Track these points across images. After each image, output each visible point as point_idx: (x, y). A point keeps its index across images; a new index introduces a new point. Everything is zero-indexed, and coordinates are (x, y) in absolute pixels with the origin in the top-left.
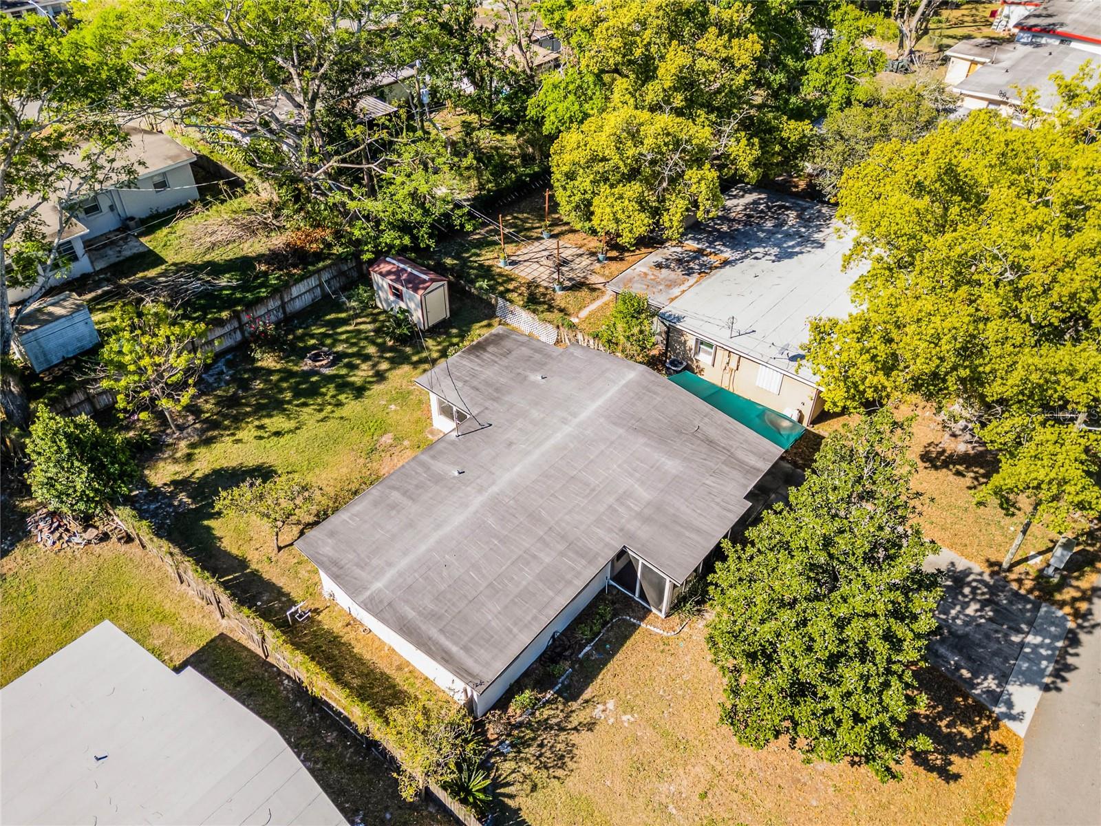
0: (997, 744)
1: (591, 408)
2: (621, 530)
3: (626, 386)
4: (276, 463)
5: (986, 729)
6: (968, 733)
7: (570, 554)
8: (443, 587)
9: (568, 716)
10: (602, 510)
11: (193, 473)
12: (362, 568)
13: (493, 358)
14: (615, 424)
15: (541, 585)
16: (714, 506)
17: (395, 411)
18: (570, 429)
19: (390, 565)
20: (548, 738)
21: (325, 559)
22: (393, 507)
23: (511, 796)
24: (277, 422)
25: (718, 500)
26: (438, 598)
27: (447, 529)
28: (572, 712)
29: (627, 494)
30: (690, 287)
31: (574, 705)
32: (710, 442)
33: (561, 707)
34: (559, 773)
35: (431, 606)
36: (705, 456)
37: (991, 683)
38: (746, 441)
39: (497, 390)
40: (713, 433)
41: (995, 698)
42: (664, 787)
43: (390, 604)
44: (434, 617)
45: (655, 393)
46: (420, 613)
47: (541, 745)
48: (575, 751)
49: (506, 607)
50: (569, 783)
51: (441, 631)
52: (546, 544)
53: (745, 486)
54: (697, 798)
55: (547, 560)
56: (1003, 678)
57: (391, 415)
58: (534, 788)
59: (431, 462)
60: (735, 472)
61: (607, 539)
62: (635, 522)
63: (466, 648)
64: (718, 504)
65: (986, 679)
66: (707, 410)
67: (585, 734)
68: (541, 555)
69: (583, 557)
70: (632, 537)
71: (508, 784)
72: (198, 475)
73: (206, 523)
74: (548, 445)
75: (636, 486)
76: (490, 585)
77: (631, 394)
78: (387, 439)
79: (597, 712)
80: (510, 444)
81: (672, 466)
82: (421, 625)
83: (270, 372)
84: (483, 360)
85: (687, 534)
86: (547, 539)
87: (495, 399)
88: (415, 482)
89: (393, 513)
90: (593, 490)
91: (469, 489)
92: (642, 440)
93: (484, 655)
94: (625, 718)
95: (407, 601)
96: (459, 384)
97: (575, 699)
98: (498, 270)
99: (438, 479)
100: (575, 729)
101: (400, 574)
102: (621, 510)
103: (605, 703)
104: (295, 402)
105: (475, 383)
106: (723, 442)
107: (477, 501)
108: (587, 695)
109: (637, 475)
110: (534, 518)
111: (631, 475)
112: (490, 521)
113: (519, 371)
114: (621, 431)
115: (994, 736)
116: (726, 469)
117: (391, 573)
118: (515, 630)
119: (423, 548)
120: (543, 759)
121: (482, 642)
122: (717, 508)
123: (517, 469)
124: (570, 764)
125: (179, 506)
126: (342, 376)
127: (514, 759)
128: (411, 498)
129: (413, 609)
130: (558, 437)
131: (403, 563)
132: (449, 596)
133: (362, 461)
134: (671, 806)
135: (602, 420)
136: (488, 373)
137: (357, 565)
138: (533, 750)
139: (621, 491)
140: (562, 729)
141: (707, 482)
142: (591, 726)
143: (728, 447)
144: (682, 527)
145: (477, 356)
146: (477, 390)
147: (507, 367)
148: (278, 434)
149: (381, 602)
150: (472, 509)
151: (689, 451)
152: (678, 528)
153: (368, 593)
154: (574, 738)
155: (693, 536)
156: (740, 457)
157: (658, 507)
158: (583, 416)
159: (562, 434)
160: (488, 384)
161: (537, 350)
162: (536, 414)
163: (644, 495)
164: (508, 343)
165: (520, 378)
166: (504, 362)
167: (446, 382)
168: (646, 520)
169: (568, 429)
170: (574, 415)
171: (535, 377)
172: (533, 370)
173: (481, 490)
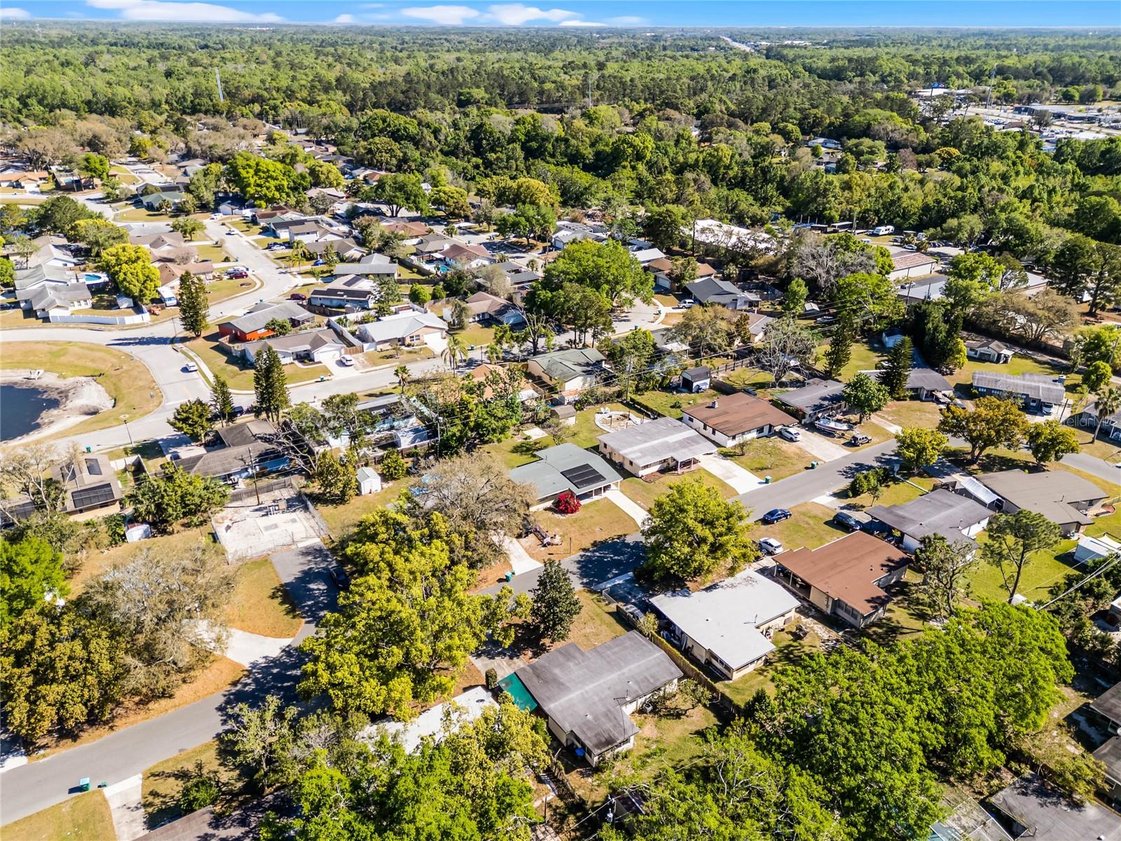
1: (575, 695)
3: (556, 702)
8: (640, 651)
13: (604, 734)
14: (569, 688)
22: (653, 677)
27: (636, 665)
32: (538, 676)
39: (607, 715)
40: (535, 680)
45: (547, 697)
62: (578, 657)
64: (549, 658)
66: (531, 688)
74: (596, 684)
75: (572, 667)
77: (556, 698)
80: (610, 689)
81: (557, 671)
87: (609, 711)
91: (627, 675)
92: (562, 680)
99: (637, 682)
102: (581, 661)
105: (615, 721)
107: (625, 670)
110: (609, 663)
111: (572, 670)
112: (623, 664)
113: (595, 723)
114: (568, 685)
116: (539, 668)
117: (654, 656)
119: (644, 661)
123: (610, 678)
129: (649, 648)
130: (591, 686)
131: (651, 658)
135: (573, 690)
139: (578, 666)
141: (548, 665)
143: (533, 674)
144: (564, 654)
146: (614, 718)
147: (600, 727)
150: (628, 669)
153: (661, 653)
157: (568, 660)
158: (578, 692)
159: (590, 687)
160: (610, 720)
161: (584, 732)
162: (596, 699)
163: (571, 664)
164: (595, 741)
165: (596, 718)
166: (599, 730)
167: (626, 726)
168: (574, 657)
169: (586, 688)
170: (582, 694)
171: (590, 717)
172: (589, 721)
173: (623, 674)
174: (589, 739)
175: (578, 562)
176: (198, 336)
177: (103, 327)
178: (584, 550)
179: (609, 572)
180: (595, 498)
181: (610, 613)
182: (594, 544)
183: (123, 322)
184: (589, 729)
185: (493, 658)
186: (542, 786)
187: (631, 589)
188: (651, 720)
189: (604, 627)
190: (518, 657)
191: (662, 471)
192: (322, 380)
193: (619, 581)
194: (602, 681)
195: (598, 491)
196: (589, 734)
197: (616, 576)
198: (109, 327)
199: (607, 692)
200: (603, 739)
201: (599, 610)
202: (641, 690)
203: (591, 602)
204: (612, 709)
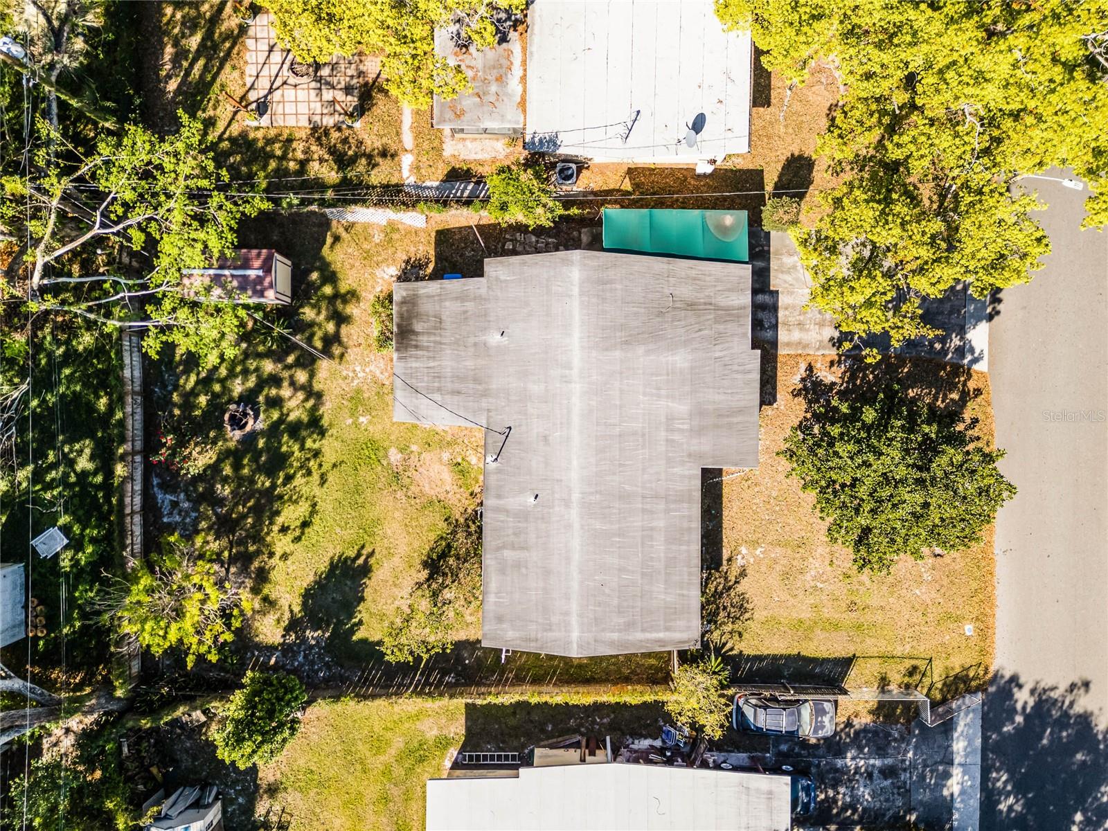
0: (975, 390)
1: (575, 347)
2: (690, 455)
3: (581, 294)
4: (339, 550)
5: (965, 384)
6: (955, 396)
7: (672, 506)
8: (615, 602)
9: (726, 579)
10: (663, 448)
11: (291, 611)
12: (550, 630)
13: (432, 338)
14: (607, 350)
15: (674, 547)
16: (736, 376)
17: (370, 422)
18: (578, 386)
19: (567, 614)
20: (725, 601)
21: (518, 642)
22: (518, 565)
23: (732, 649)
24: (290, 514)
25: (735, 367)
26: (620, 611)
27: (576, 557)
28: (726, 573)
29: (670, 419)
30: (524, 63)
31: (724, 568)
32: (691, 306)
33: (717, 575)
34: (747, 616)
35: (621, 621)
36: (697, 327)
37: (956, 341)
38: (717, 280)
39: (476, 380)
40: (686, 292)
41: (960, 351)
42: (808, 577)
43: (595, 641)
44: (630, 626)
45: (611, 282)
46: (620, 631)
47: (725, 608)
48: (747, 596)
49: (666, 581)
50: (756, 616)
51: (643, 630)
52: (652, 512)
53: (745, 334)
54: (829, 568)
55: (661, 524)
56: (962, 331)
57: (370, 428)
58: (740, 635)
59: (502, 502)
60: (729, 326)
61: (687, 473)
62: (695, 441)
63: (667, 629)
64: (737, 372)
65: (951, 340)
66: (666, 266)
67: (744, 582)
68: (654, 524)
69: (683, 502)
70: (701, 456)
71: (724, 644)
72: (296, 609)
73: (354, 638)
74: (576, 419)
75: (670, 404)
76: (643, 574)
77: (594, 300)
78: (395, 456)
79: (740, 561)
80: (545, 438)
81: (680, 359)
82: (627, 637)
83: (215, 468)
84: (427, 349)
85: (735, 420)
86: (648, 507)
87: (485, 394)
88: (510, 531)
89: (524, 570)
90: (643, 435)
91: (557, 509)
92: (641, 350)
93: (681, 623)
94: (758, 552)
95: (603, 630)
96: (437, 397)
97: (720, 564)
98: (260, 134)
99: (523, 515)
100: (736, 582)
101: (581, 616)
102: (676, 437)
103: (740, 553)
104: (280, 482)
105: (449, 386)
106: (701, 297)
107: (574, 514)
108: (726, 554)
109: (663, 392)
110: (624, 497)
111: (659, 396)
112: (598, 525)
113: (472, 340)
114: (618, 354)
115: (971, 385)
116: (721, 327)
117: (574, 621)
118: (685, 592)
119: (575, 585)
120: (732, 615)
121: (673, 617)
122: (739, 376)
123: (575, 463)
124: (750, 606)
125: (318, 642)
126: (281, 420)
127: (716, 628)
128: (522, 548)
129: (612, 632)
130: (577, 404)
131: (574, 607)
132: (625, 604)
133: (399, 494)
134: (818, 584)
135: (594, 354)
136: (447, 362)
137: (546, 630)
138: (722, 614)
139: (663, 419)
140: (730, 588)
141: (718, 354)
142: (743, 574)
143: (707, 300)
144: (728, 416)
145: (416, 347)
146: (459, 393)
147: (457, 342)
148: (305, 524)
149: (588, 643)
150: (576, 526)
151: (683, 330)
152: (726, 420)
153: (575, 646)
154: (740, 588)
155: (739, 419)
156: (722, 304)
157: (699, 411)
158: (576, 361)
159: (576, 397)
160: (461, 379)
161: (462, 298)
162: (535, 388)
163: (682, 408)
164: (426, 307)
165: (482, 349)
166: (448, 337)
167: (422, 403)
168: (699, 431)
169: (577, 387)
170: (568, 366)
171: (494, 339)
172: (484, 330)
173: (567, 503)
174: (441, 298)
181: (846, 662)
186: (442, 171)
189: (806, 615)
193: (959, 784)
196: (450, 309)
197: (989, 798)
199: (536, 427)
200: (418, 327)
201: (870, 645)
202: (498, 510)
203: (923, 649)
204: (484, 403)
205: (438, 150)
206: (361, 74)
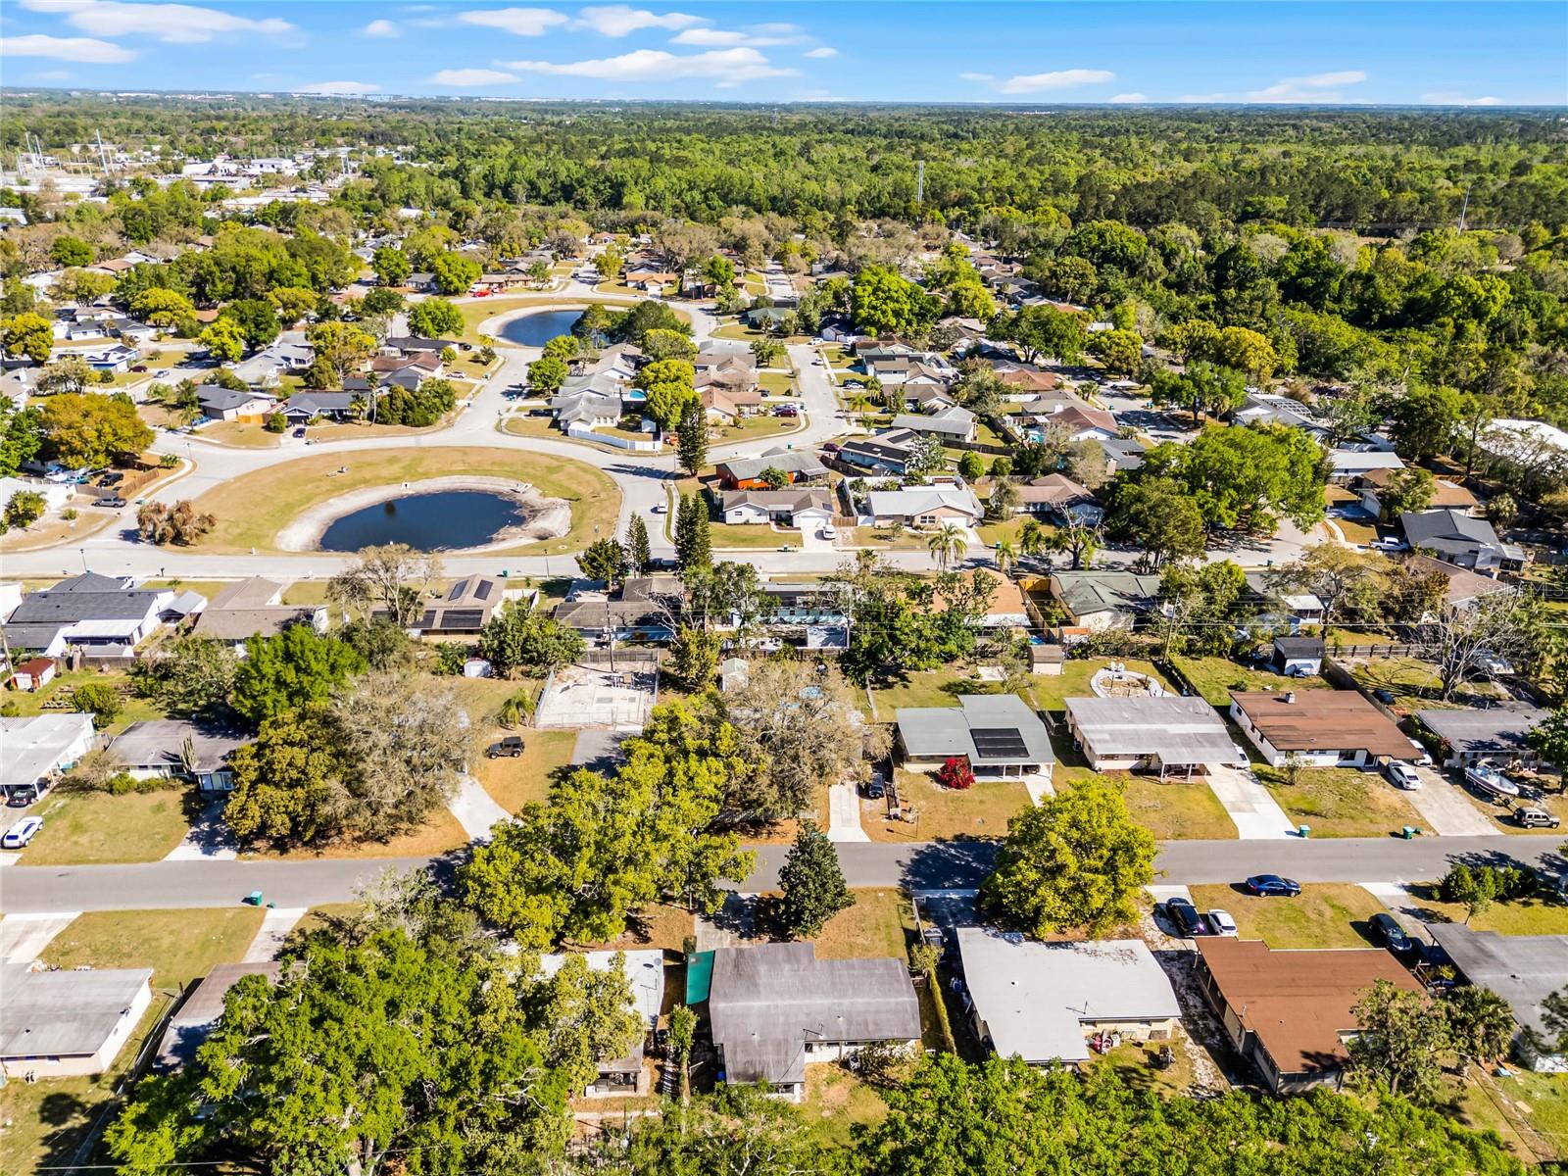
1: (757, 1004)
5: (766, 899)
7: (836, 968)
8: (887, 986)
10: (808, 972)
12: (907, 1009)
13: (757, 1065)
14: (760, 993)
19: (897, 1003)
22: (876, 1024)
25: (766, 950)
26: (891, 984)
27: (867, 1000)
32: (736, 966)
35: (897, 986)
36: (747, 964)
37: (748, 902)
39: (779, 1045)
40: (729, 968)
41: (752, 901)
43: (909, 994)
44: (899, 983)
56: (743, 901)
65: (747, 904)
74: (796, 1002)
76: (872, 977)
78: (826, 1114)
80: (808, 1015)
81: (763, 969)
84: (763, 1067)
87: (786, 1041)
88: (858, 1028)
89: (878, 1021)
91: (844, 1008)
92: (759, 981)
99: (849, 1023)
101: (895, 998)
105: (783, 1057)
107: (846, 1001)
110: (834, 984)
111: (782, 975)
112: (850, 993)
113: (758, 1048)
114: (762, 989)
115: (766, 897)
117: (900, 999)
119: (882, 1000)
123: (819, 1002)
128: (867, 1022)
130: (788, 1002)
131: (893, 1000)
132: (887, 983)
133: (849, 1109)
135: (762, 997)
136: (770, 1058)
137: (907, 1011)
147: (759, 1054)
150: (851, 1000)
157: (789, 961)
158: (766, 1003)
159: (786, 1002)
160: (779, 1052)
161: (735, 1053)
162: (781, 1020)
163: (787, 967)
164: (740, 1068)
165: (763, 1043)
166: (756, 1058)
167: (792, 1069)
168: (798, 961)
169: (780, 1002)
170: (769, 1007)
171: (756, 1037)
172: (751, 1042)
173: (840, 1004)
174: (734, 1062)
175: (918, 853)
176: (694, 475)
177: (612, 449)
178: (940, 840)
179: (949, 879)
180: (1006, 779)
181: (906, 931)
182: (957, 838)
183: (633, 446)
184: (745, 1052)
185: (721, 928)
186: (656, 1096)
187: (961, 911)
188: (852, 1080)
189: (885, 943)
190: (750, 937)
191: (1135, 772)
192: (786, 550)
193: (954, 896)
194: (808, 1002)
195: (1012, 771)
196: (741, 1058)
197: (956, 886)
198: (619, 450)
199: (802, 1018)
200: (751, 1072)
201: (895, 921)
202: (848, 1033)
203: (893, 907)
204: (791, 1041)
205: (644, 1098)
206: (597, 1135)
